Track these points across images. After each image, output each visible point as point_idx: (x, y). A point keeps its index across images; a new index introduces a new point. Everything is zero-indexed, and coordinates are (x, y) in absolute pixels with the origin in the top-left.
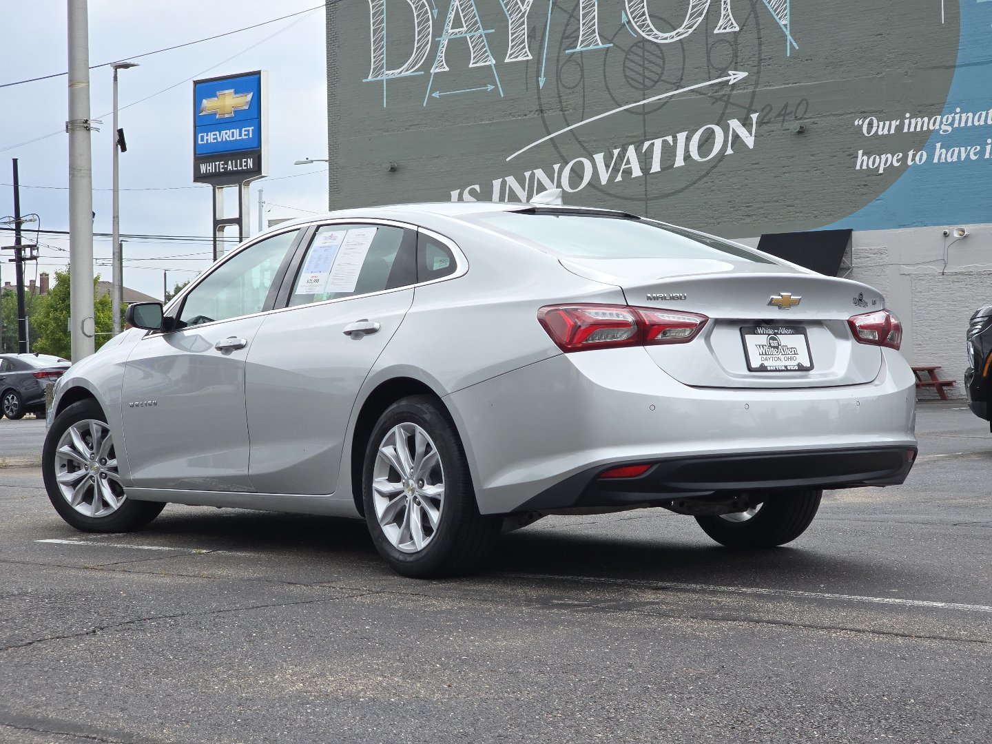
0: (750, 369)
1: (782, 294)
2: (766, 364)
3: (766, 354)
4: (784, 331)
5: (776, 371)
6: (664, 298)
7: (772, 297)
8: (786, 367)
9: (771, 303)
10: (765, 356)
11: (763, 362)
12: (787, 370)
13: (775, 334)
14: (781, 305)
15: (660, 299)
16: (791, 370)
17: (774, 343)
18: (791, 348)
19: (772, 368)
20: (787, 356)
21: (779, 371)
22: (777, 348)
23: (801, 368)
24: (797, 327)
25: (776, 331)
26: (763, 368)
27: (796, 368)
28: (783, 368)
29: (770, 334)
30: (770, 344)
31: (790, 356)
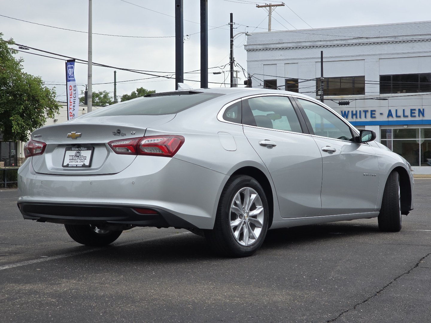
0: (63, 166)
1: (72, 132)
2: (70, 164)
4: (83, 149)
5: (72, 167)
6: (37, 137)
7: (68, 134)
8: (77, 165)
9: (69, 137)
10: (71, 160)
14: (73, 138)
16: (78, 167)
17: (78, 155)
18: (84, 157)
19: (70, 166)
21: (73, 167)
23: (84, 166)
24: (91, 147)
25: (79, 149)
26: (67, 166)
27: (81, 166)
28: (75, 166)
29: (77, 151)
30: (76, 155)
31: (82, 160)
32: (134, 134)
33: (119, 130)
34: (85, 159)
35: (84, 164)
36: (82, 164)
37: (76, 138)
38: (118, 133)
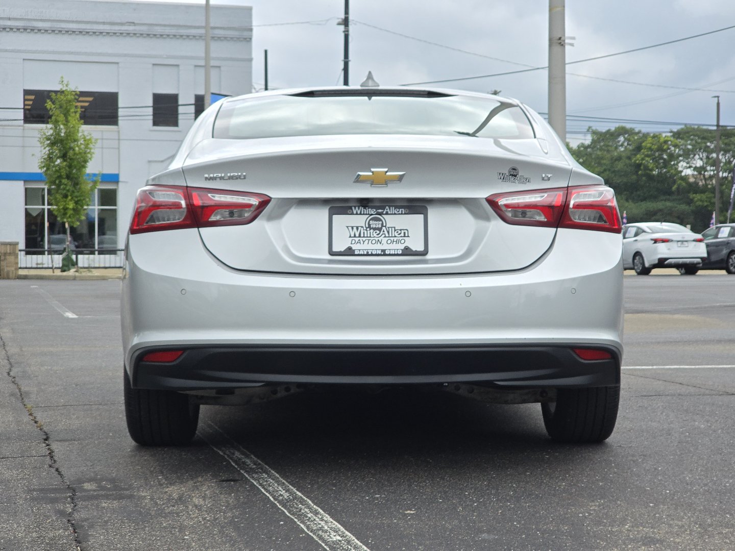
0: (332, 253)
1: (372, 170)
2: (354, 247)
3: (360, 236)
4: (393, 210)
5: (368, 255)
6: (221, 178)
7: (359, 173)
8: (383, 251)
9: (360, 181)
10: (357, 239)
11: (352, 246)
12: (385, 255)
13: (380, 214)
14: (373, 182)
15: (218, 179)
16: (390, 255)
17: (374, 224)
18: (401, 230)
19: (361, 252)
20: (392, 239)
21: (372, 255)
22: (380, 229)
23: (407, 252)
24: (416, 206)
25: (380, 211)
26: (349, 252)
27: (400, 252)
28: (379, 252)
29: (372, 215)
30: (369, 225)
31: (395, 239)
32: (549, 179)
33: (514, 169)
34: (405, 236)
35: (407, 248)
36: (400, 247)
37: (385, 182)
38: (513, 175)
